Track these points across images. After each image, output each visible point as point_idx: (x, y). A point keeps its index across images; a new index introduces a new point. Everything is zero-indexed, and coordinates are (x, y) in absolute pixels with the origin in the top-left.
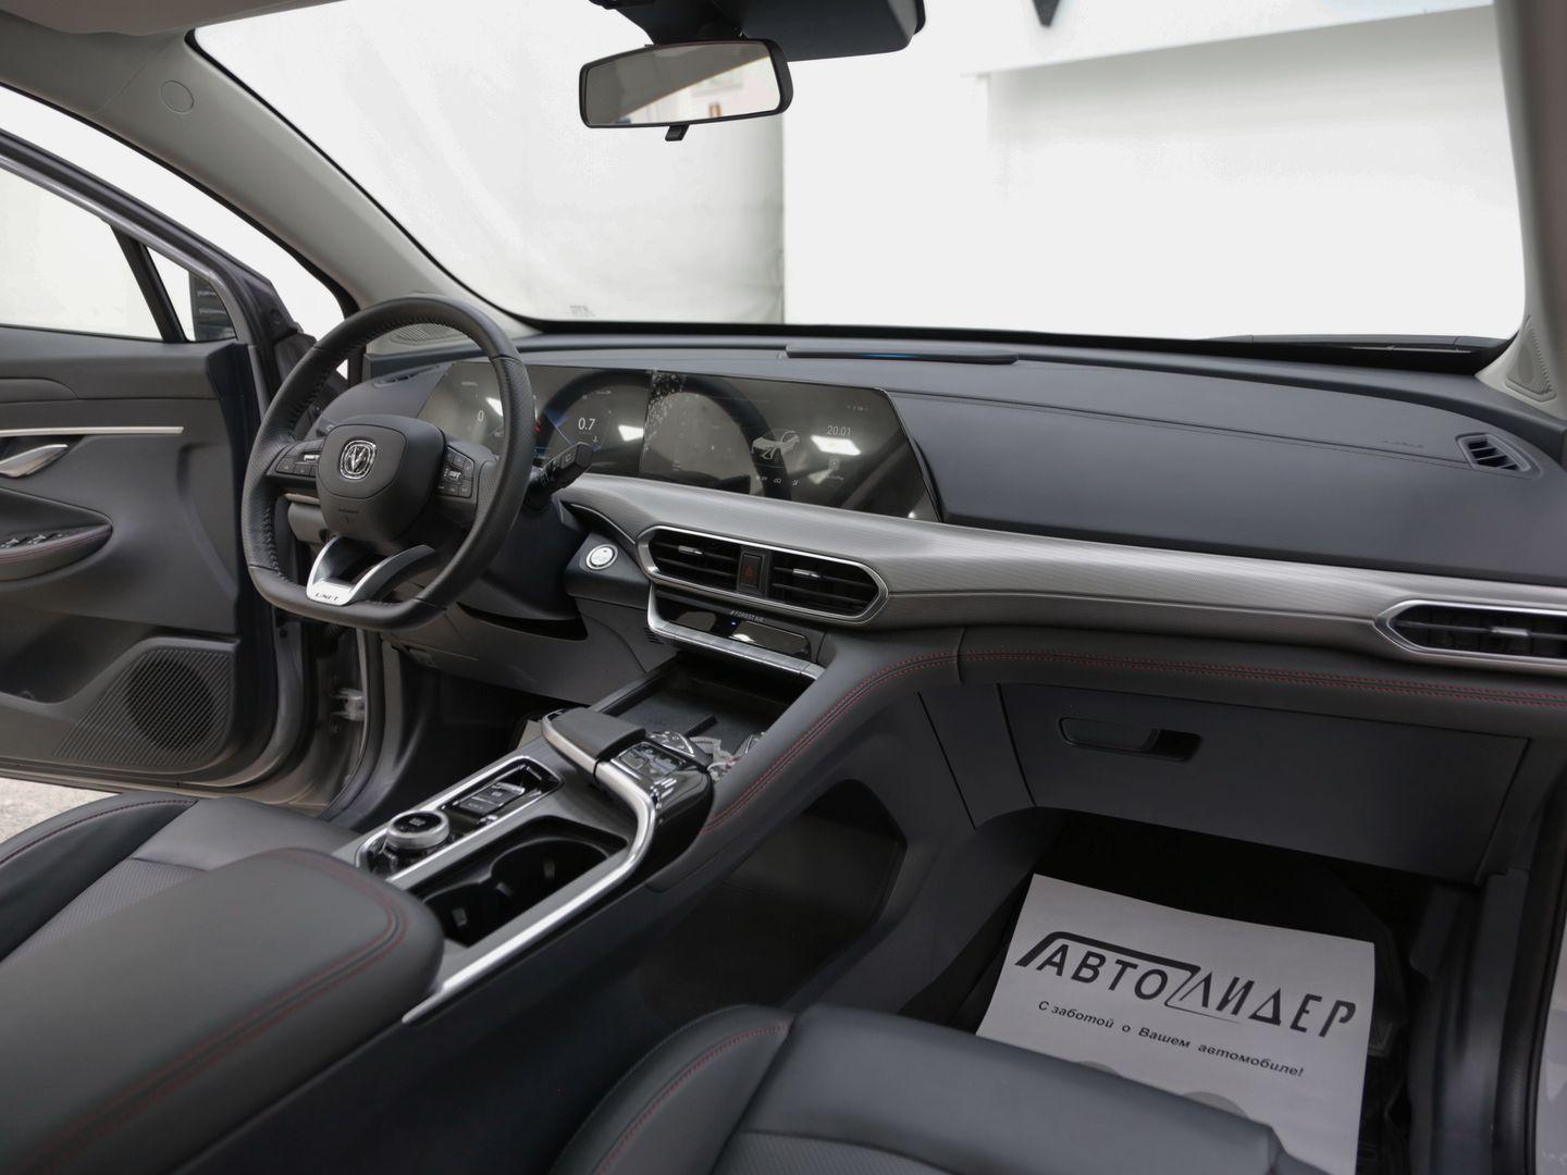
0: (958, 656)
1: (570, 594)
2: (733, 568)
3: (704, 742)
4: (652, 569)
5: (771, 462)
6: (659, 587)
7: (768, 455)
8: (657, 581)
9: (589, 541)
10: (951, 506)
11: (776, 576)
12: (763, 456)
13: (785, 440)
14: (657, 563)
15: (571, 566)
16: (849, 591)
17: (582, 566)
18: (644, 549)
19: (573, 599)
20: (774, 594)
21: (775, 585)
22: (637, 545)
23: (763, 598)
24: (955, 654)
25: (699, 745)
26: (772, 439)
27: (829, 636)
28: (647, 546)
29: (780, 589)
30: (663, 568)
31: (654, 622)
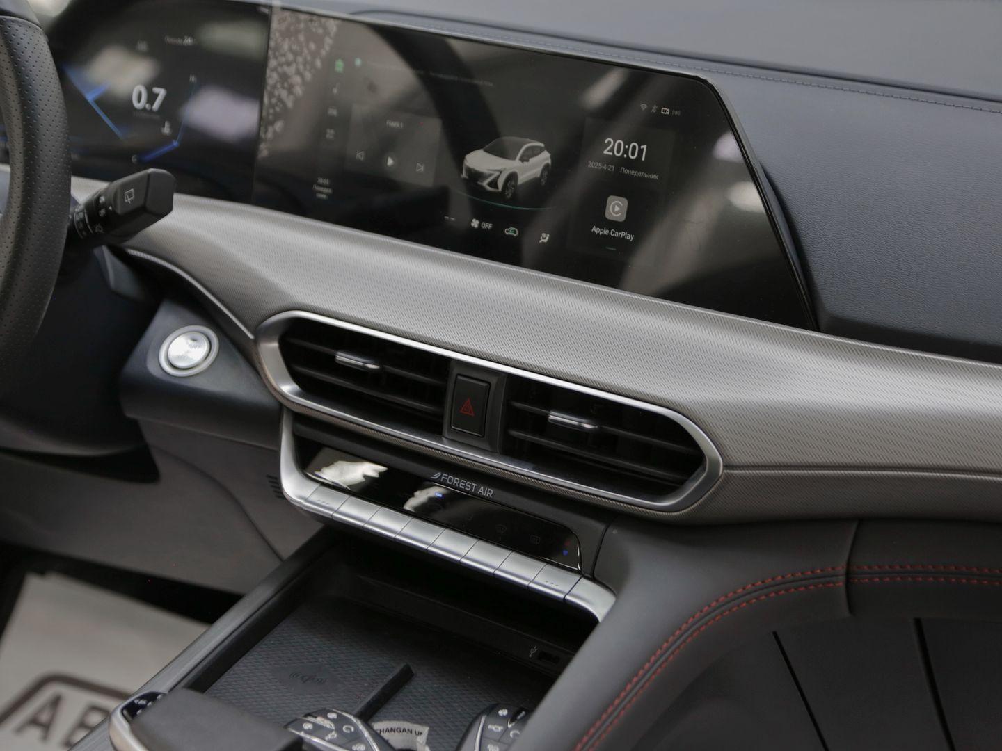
0: (848, 574)
1: (130, 415)
2: (436, 396)
3: (393, 730)
4: (288, 388)
5: (500, 196)
6: (300, 418)
7: (493, 184)
8: (296, 409)
9: (163, 318)
10: (833, 300)
11: (514, 418)
12: (485, 184)
13: (524, 159)
14: (296, 377)
15: (132, 367)
16: (645, 454)
17: (152, 369)
18: (270, 351)
19: (135, 423)
20: (512, 451)
21: (515, 433)
22: (256, 342)
23: (491, 453)
24: (841, 569)
25: (386, 736)
26: (502, 153)
27: (614, 532)
28: (275, 345)
29: (522, 441)
30: (308, 387)
31: (293, 485)
